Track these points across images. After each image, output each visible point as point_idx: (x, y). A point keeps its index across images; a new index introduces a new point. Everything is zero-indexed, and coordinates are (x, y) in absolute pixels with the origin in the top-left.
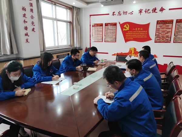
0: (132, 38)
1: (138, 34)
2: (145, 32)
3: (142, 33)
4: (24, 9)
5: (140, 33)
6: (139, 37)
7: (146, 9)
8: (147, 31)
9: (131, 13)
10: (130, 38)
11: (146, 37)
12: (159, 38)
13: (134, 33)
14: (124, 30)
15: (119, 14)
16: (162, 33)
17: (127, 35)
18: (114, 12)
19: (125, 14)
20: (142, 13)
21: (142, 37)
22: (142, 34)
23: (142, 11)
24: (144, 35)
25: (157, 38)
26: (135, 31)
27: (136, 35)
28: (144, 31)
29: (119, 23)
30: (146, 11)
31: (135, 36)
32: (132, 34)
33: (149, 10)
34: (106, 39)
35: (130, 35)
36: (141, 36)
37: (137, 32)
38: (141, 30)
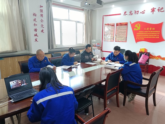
0: (143, 38)
1: (150, 34)
2: (157, 33)
3: (154, 33)
4: (35, 15)
5: (152, 33)
6: (151, 37)
7: (159, 8)
8: (159, 32)
9: (143, 13)
10: (141, 38)
11: (158, 37)
13: (145, 33)
14: (134, 30)
15: (131, 13)
17: (138, 35)
18: (125, 12)
19: (136, 13)
20: (154, 12)
21: (154, 37)
22: (154, 35)
23: (155, 10)
24: (156, 35)
26: (147, 30)
27: (148, 35)
28: (156, 31)
29: (131, 23)
30: (158, 10)
31: (146, 36)
32: (143, 34)
33: (163, 8)
34: (117, 39)
35: (141, 34)
36: (152, 36)
37: (149, 32)
38: (153, 30)
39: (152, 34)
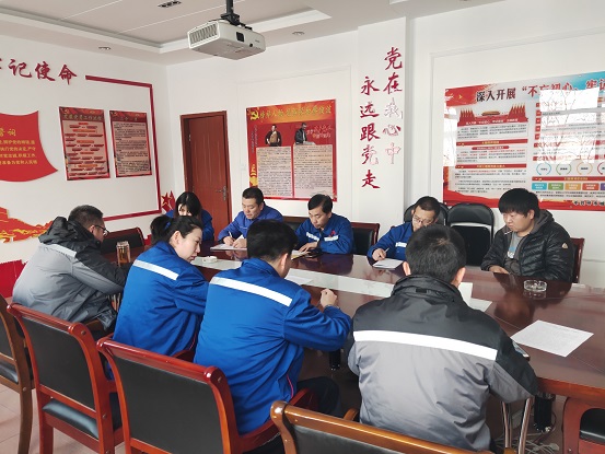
1: (3, 152)
2: (26, 146)
3: (18, 146)
5: (9, 146)
6: (9, 163)
7: (13, 61)
8: (33, 142)
11: (35, 162)
12: (77, 166)
16: (84, 148)
21: (22, 162)
22: (17, 153)
24: (25, 156)
25: (73, 166)
28: (23, 142)
30: (13, 68)
33: (25, 64)
36: (15, 159)
38: (12, 138)
39: (12, 153)
